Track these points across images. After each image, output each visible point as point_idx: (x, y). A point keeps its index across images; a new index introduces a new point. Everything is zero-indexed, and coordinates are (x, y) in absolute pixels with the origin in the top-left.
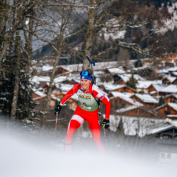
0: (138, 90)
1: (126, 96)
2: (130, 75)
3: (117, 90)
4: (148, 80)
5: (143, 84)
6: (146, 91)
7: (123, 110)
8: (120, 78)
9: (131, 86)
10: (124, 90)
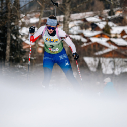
0: (113, 35)
1: (103, 41)
2: (105, 23)
3: (94, 36)
4: (120, 26)
5: (116, 30)
6: (119, 36)
7: (100, 53)
8: (96, 26)
9: (106, 32)
10: (101, 36)
